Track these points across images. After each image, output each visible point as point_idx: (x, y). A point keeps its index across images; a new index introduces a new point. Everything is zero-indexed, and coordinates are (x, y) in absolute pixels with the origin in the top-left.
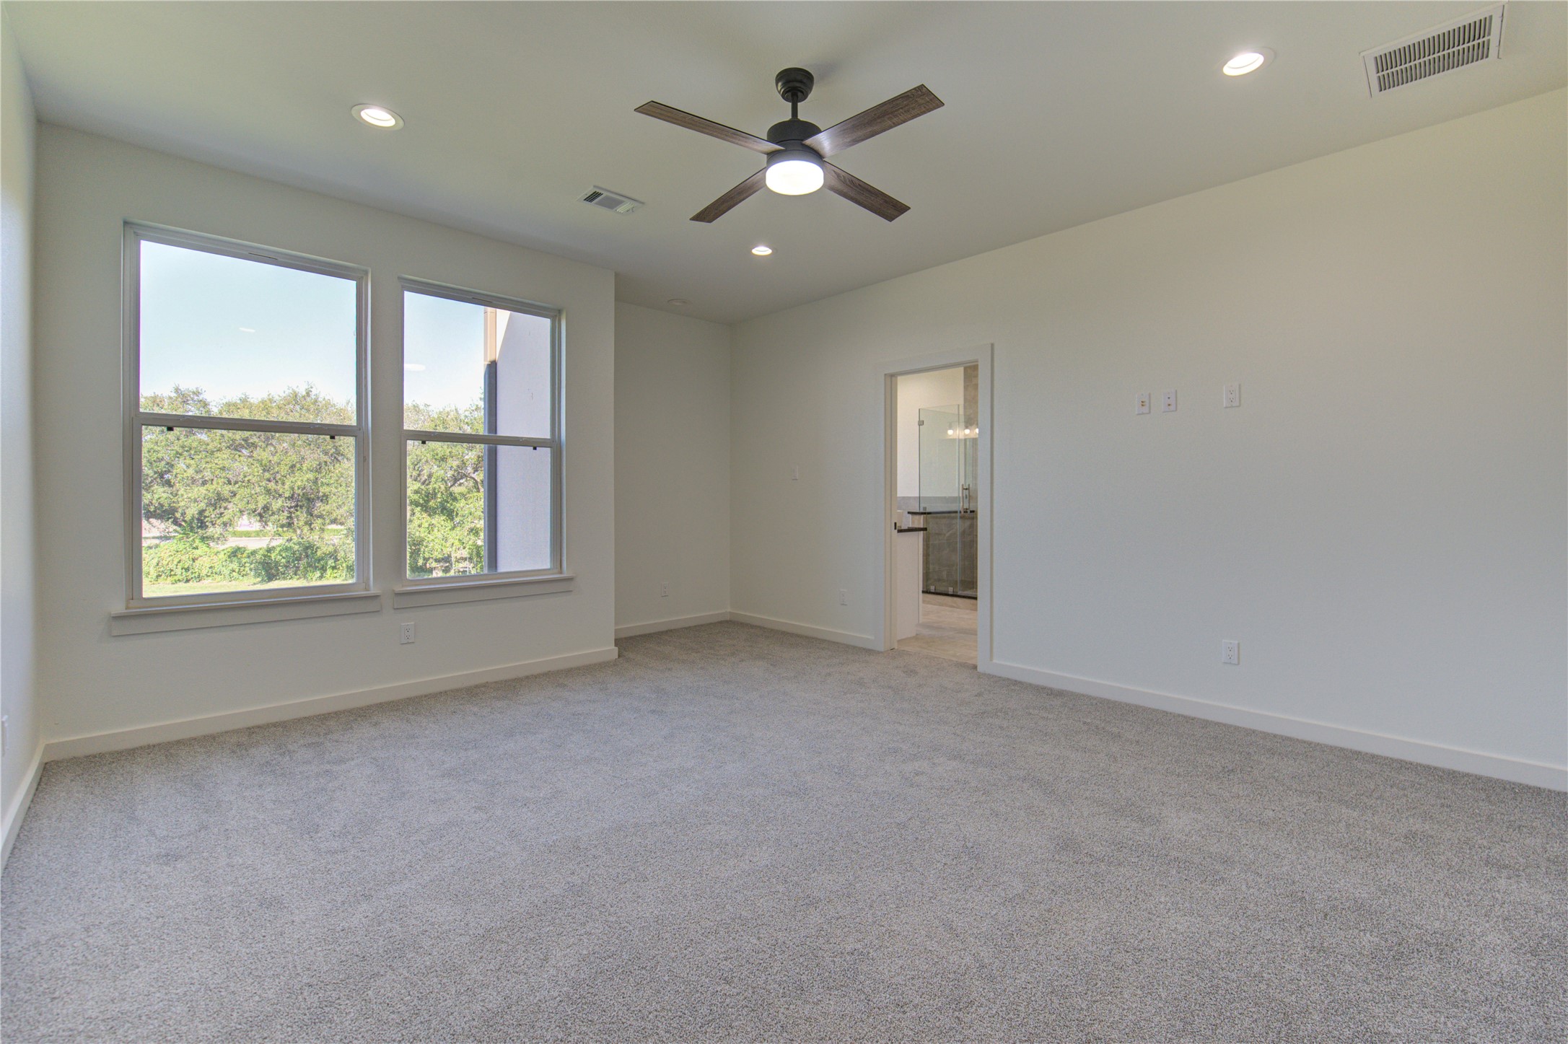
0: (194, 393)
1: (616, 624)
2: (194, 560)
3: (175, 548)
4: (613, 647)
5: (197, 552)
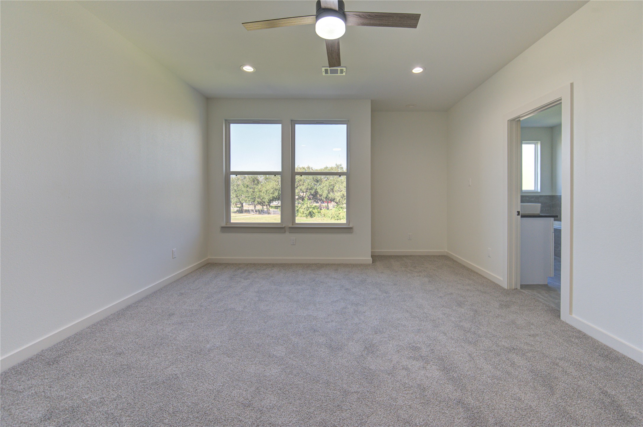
0: (340, 165)
1: (371, 250)
2: (339, 214)
3: (335, 210)
4: (370, 258)
5: (340, 212)
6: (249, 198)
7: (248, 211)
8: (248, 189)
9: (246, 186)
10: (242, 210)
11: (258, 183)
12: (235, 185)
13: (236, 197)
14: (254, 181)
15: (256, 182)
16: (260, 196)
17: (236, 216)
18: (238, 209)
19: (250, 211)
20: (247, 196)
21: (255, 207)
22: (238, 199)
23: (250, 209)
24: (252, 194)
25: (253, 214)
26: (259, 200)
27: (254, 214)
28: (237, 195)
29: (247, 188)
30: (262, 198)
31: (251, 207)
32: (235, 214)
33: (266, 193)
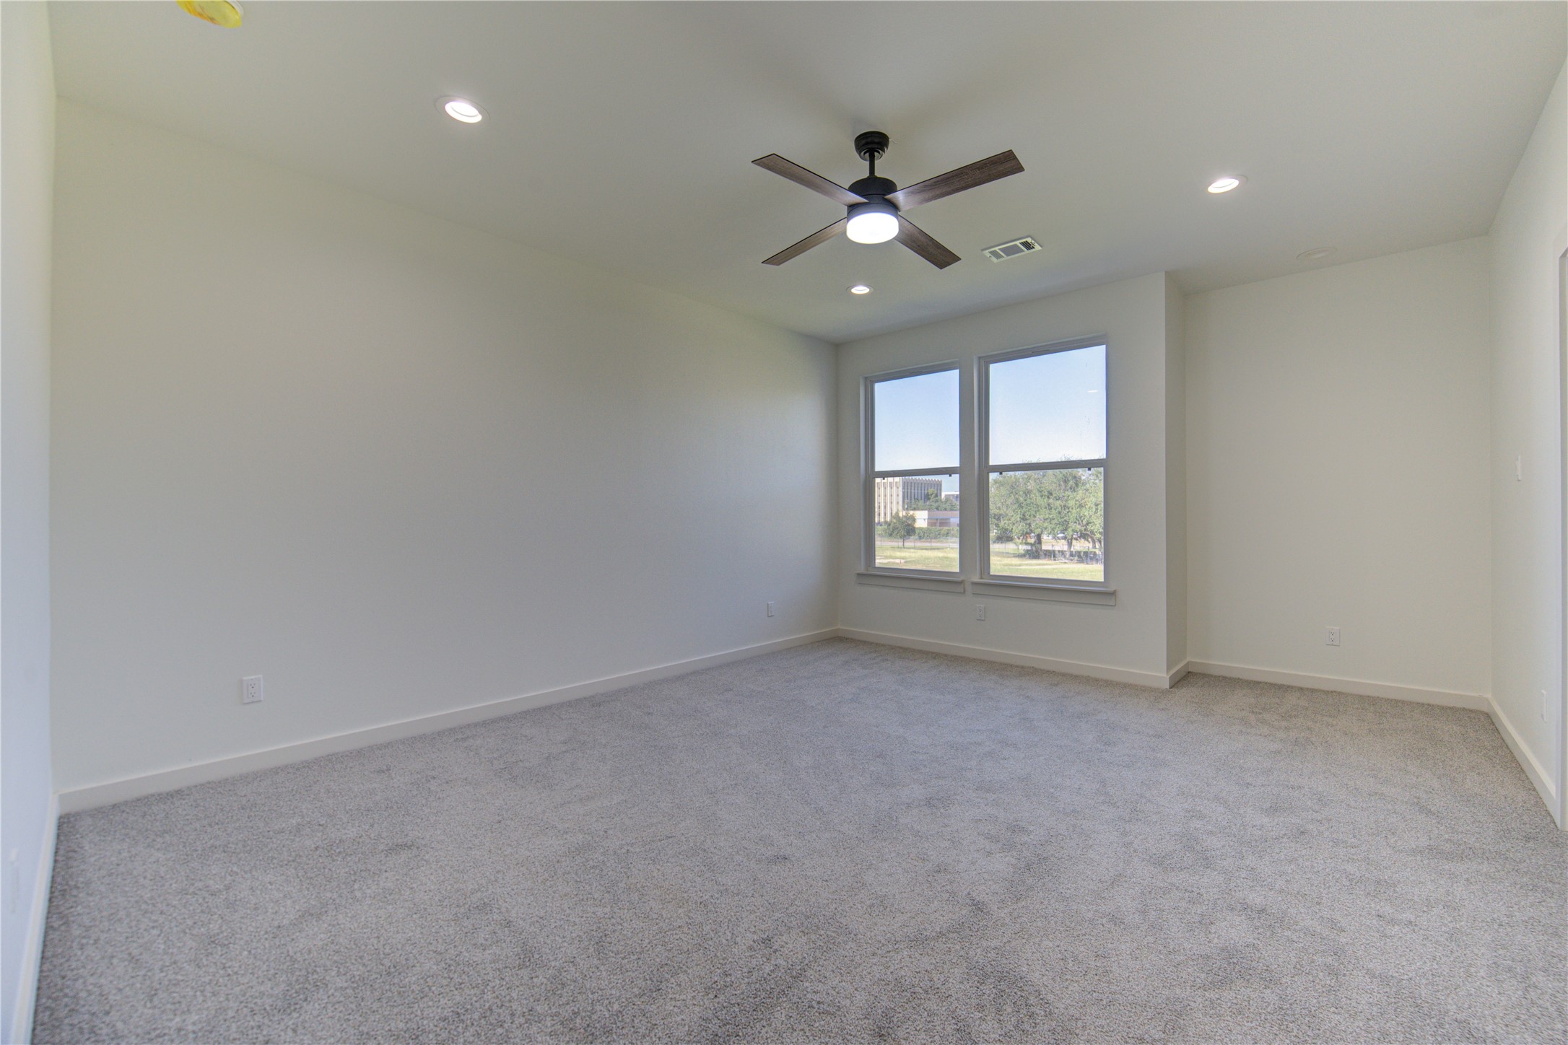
6: (1053, 522)
7: (1051, 554)
8: (1051, 501)
9: (1046, 493)
10: (1037, 551)
11: (1077, 485)
12: (1021, 493)
13: (1023, 519)
14: (1066, 481)
15: (1071, 483)
16: (1081, 517)
17: (1020, 565)
18: (1029, 548)
19: (1057, 553)
20: (1047, 517)
21: (1070, 544)
22: (1026, 524)
23: (1057, 548)
24: (1060, 513)
25: (1064, 560)
26: (1078, 527)
27: (1067, 561)
28: (1024, 515)
29: (1048, 497)
30: (1084, 522)
31: (1061, 545)
32: (1020, 559)
33: (1097, 509)
